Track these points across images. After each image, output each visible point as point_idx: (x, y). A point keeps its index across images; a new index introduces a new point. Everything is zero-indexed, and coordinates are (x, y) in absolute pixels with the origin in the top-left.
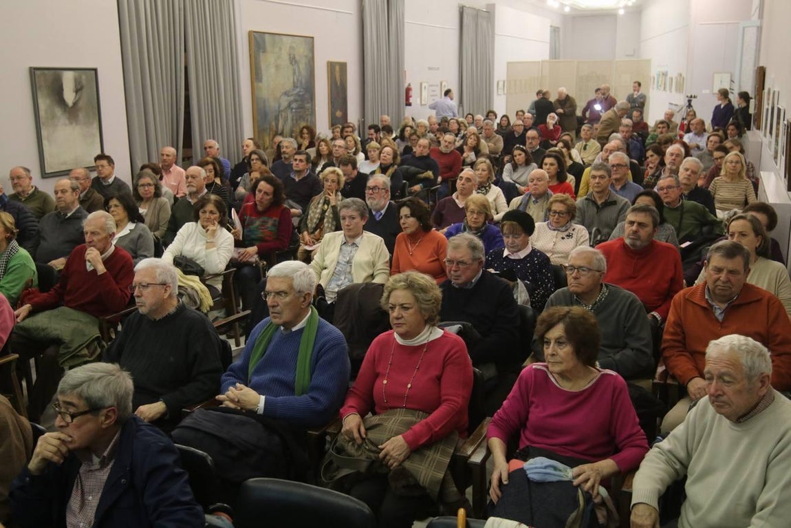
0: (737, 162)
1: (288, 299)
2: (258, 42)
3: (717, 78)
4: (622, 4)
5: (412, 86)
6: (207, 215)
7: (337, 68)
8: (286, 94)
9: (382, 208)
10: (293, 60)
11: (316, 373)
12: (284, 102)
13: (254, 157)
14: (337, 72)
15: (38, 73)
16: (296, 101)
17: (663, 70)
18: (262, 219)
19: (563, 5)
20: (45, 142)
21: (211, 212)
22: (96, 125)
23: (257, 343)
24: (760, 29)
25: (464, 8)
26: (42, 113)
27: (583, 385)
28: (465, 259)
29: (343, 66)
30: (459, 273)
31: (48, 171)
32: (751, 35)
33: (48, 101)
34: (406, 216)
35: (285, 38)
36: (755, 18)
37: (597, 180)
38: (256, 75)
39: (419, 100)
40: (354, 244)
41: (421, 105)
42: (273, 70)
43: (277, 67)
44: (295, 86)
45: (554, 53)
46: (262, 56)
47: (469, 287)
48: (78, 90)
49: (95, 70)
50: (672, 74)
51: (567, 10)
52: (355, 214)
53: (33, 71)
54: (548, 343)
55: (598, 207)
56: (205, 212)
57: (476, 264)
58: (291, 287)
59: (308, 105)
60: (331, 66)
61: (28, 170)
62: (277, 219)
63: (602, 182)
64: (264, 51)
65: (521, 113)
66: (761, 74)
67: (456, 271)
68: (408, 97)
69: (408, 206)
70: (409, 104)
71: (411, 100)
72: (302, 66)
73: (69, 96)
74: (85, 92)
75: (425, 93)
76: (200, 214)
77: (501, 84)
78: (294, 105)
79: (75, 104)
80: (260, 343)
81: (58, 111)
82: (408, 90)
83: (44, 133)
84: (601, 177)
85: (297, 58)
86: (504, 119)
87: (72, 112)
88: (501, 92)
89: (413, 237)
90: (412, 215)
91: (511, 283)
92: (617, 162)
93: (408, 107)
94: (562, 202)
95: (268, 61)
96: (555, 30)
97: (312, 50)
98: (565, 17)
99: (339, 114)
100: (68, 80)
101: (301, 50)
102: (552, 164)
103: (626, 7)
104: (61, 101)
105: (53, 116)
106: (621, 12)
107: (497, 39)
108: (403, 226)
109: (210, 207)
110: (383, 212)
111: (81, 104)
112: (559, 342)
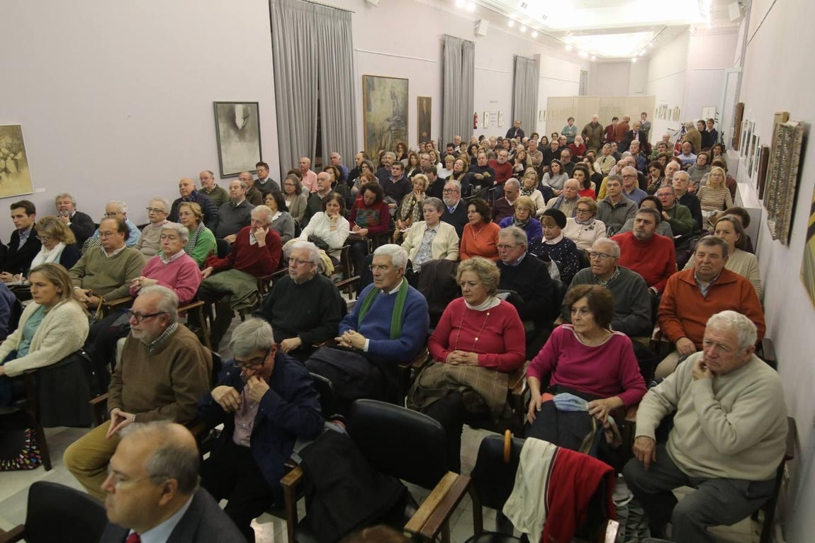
0: (719, 175)
1: (387, 271)
2: (369, 82)
3: (705, 110)
4: (635, 54)
5: (478, 115)
6: (332, 207)
7: (425, 101)
8: (388, 120)
9: (454, 205)
10: (393, 96)
11: (405, 325)
12: (387, 125)
13: (364, 165)
14: (424, 104)
15: (219, 105)
16: (394, 125)
17: (665, 104)
18: (368, 211)
19: (590, 55)
21: (335, 205)
22: (257, 142)
23: (364, 302)
24: (741, 74)
25: (518, 58)
26: (221, 135)
27: (599, 342)
28: (509, 244)
29: (429, 100)
30: (506, 254)
31: (225, 173)
32: (734, 78)
33: (226, 125)
34: (473, 211)
35: (388, 80)
36: (737, 67)
37: (612, 187)
38: (367, 105)
39: (482, 125)
40: (433, 230)
41: (484, 128)
42: (379, 103)
43: (382, 101)
44: (394, 115)
45: (583, 91)
46: (371, 92)
47: (515, 265)
48: (245, 118)
49: (257, 103)
50: (671, 107)
51: (594, 58)
52: (432, 207)
53: (216, 104)
54: (575, 311)
55: (612, 208)
56: (330, 205)
57: (519, 247)
58: (390, 263)
59: (403, 128)
60: (420, 100)
62: (379, 211)
63: (616, 188)
64: (373, 89)
65: (555, 135)
66: (740, 109)
67: (504, 252)
68: (475, 122)
69: (474, 204)
70: (475, 128)
71: (477, 125)
72: (400, 100)
73: (240, 122)
74: (250, 119)
75: (487, 120)
76: (327, 206)
77: (542, 113)
78: (393, 128)
79: (243, 127)
80: (366, 302)
81: (232, 132)
82: (475, 117)
83: (223, 146)
84: (615, 185)
85: (396, 94)
86: (544, 139)
87: (241, 133)
88: (542, 118)
89: (477, 227)
90: (477, 211)
91: (546, 263)
92: (628, 173)
93: (475, 130)
94: (585, 202)
95: (376, 96)
96: (584, 73)
97: (407, 89)
98: (591, 63)
99: (425, 134)
100: (239, 110)
101: (399, 89)
102: (580, 175)
103: (637, 57)
104: (234, 125)
105: (229, 136)
106: (634, 60)
107: (541, 82)
108: (470, 218)
109: (334, 201)
110: (455, 207)
111: (247, 127)
112: (583, 310)
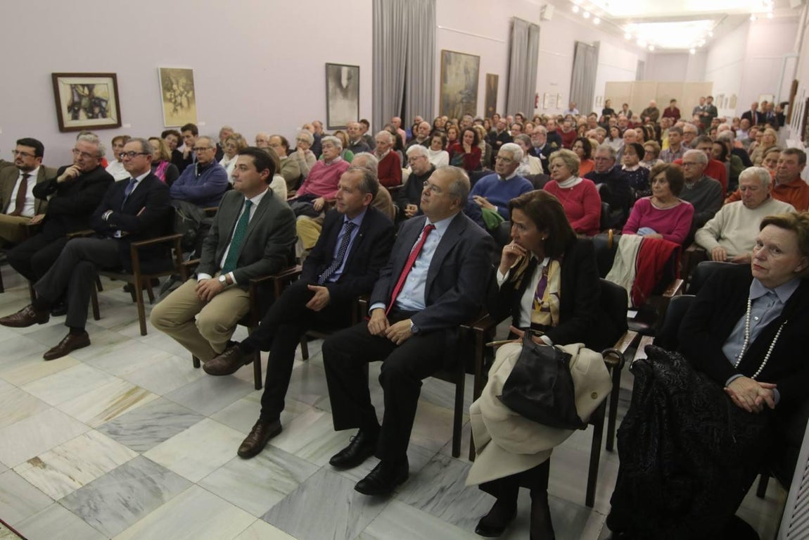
2: (447, 57)
4: (694, 45)
5: (539, 95)
7: (493, 79)
8: (461, 93)
10: (466, 72)
12: (460, 97)
14: (492, 81)
15: (330, 66)
16: (466, 98)
17: (722, 93)
19: (649, 45)
20: (330, 108)
22: (356, 101)
25: (579, 45)
26: (330, 91)
29: (496, 77)
31: (331, 125)
33: (334, 84)
35: (463, 56)
38: (444, 79)
39: (542, 105)
41: (544, 108)
42: (454, 76)
43: (457, 74)
44: (466, 88)
46: (448, 67)
48: (349, 78)
49: (358, 67)
50: (728, 95)
51: (652, 49)
53: (328, 65)
54: (655, 181)
59: (473, 102)
60: (489, 76)
61: (321, 124)
64: (450, 64)
68: (536, 102)
70: (536, 107)
71: (538, 105)
72: (472, 75)
73: (344, 82)
74: (352, 81)
75: (546, 102)
77: (599, 99)
78: (465, 101)
79: (347, 87)
81: (338, 90)
82: (537, 97)
83: (331, 103)
85: (469, 70)
87: (345, 91)
88: (598, 104)
93: (536, 109)
94: (652, 145)
95: (452, 70)
96: (641, 64)
97: (478, 65)
98: (649, 55)
99: (491, 109)
100: (345, 71)
101: (472, 65)
103: (697, 48)
104: (340, 85)
105: (335, 93)
106: (693, 52)
107: (599, 68)
111: (350, 87)
112: (661, 181)
